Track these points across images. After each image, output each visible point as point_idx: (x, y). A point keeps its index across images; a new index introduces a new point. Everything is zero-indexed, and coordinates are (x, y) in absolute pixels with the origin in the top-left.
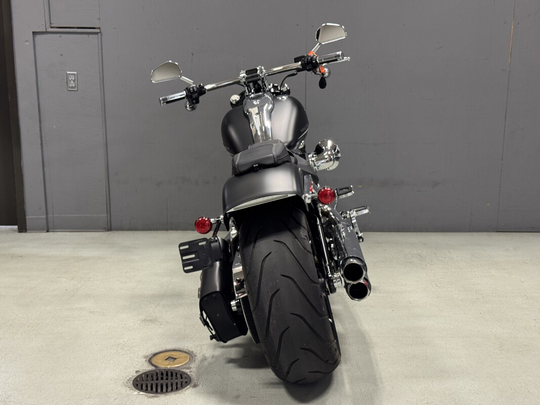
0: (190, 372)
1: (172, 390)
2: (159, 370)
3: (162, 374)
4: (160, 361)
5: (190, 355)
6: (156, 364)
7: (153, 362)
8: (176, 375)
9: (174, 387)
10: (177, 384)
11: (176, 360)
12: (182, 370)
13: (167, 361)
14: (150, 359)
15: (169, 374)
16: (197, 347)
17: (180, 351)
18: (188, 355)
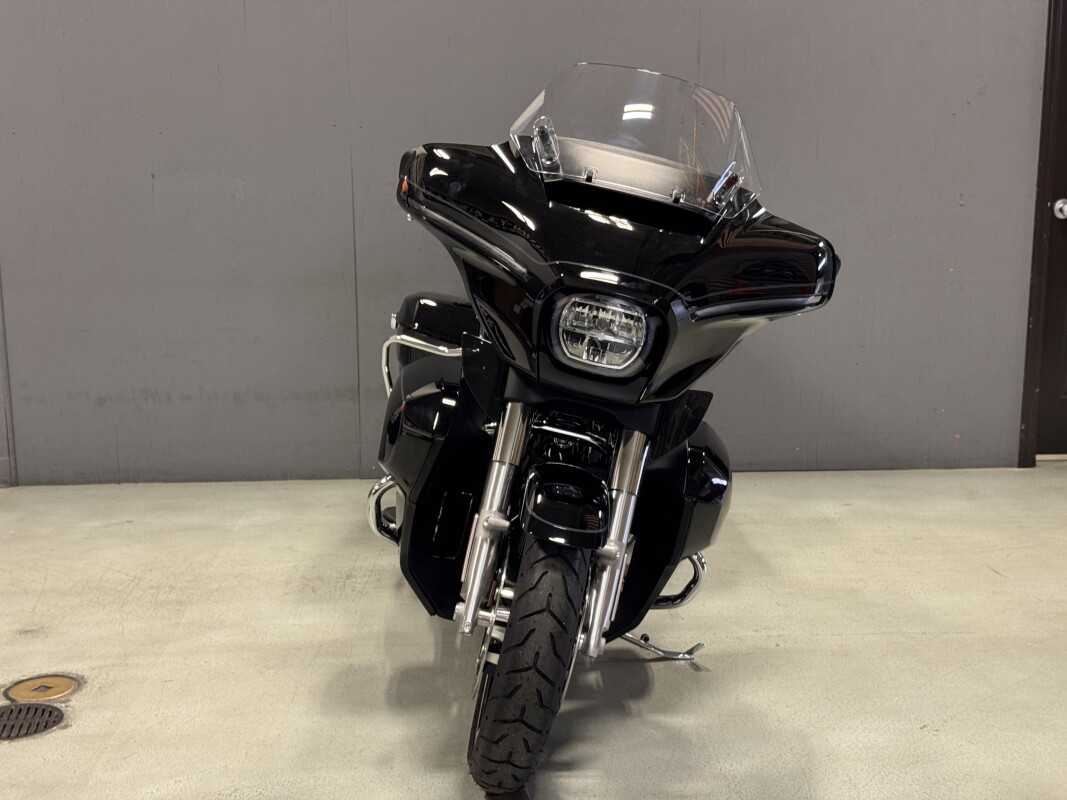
0: (66, 706)
1: (26, 735)
2: (16, 706)
3: (20, 711)
4: (22, 694)
5: (77, 682)
6: (13, 697)
7: (11, 695)
8: (44, 711)
9: (34, 728)
10: (38, 724)
11: (50, 691)
12: (55, 705)
13: (36, 692)
14: (8, 689)
15: (32, 711)
16: (94, 669)
17: (62, 676)
18: (73, 682)
